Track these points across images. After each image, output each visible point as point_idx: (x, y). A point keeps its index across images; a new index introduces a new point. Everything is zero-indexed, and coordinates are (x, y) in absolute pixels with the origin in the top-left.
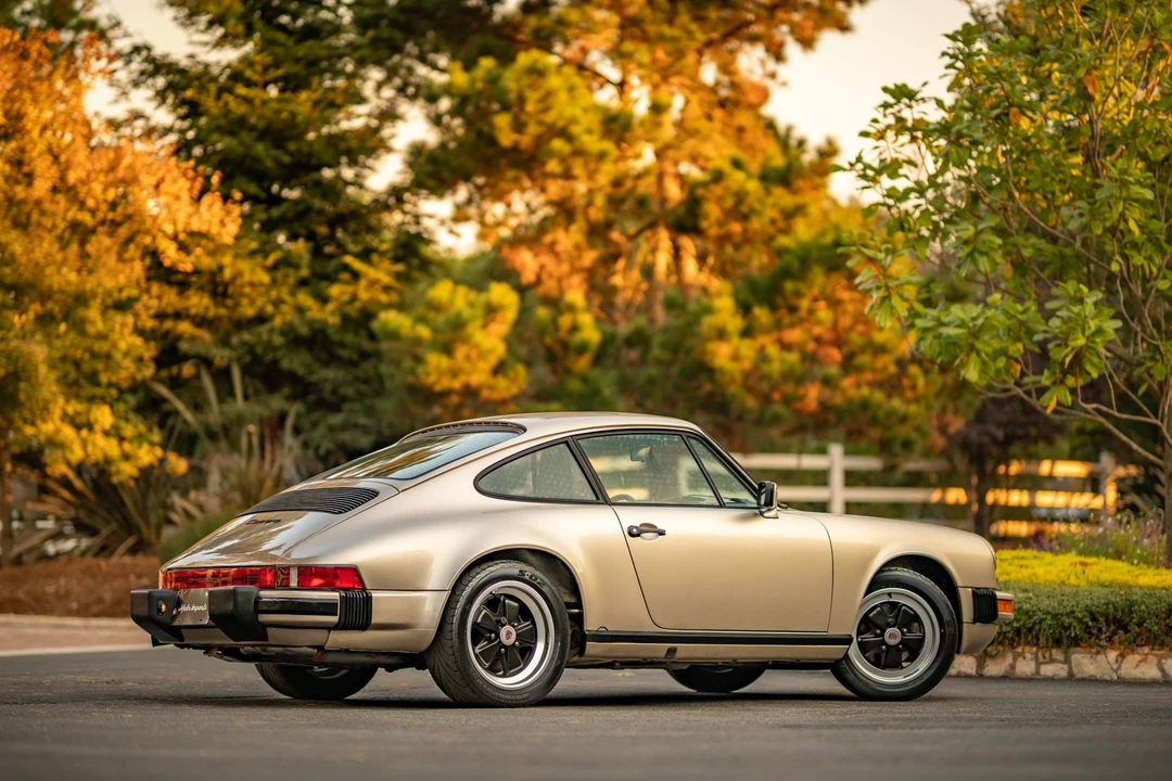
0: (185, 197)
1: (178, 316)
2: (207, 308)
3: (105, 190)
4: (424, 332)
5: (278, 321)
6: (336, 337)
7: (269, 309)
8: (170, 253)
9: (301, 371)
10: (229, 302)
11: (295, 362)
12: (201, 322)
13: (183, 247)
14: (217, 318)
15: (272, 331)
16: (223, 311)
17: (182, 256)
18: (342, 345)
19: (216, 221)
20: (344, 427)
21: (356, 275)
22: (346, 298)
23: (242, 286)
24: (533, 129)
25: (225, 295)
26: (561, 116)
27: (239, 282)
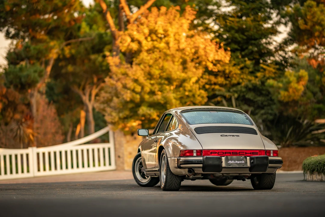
0: (214, 50)
1: (215, 84)
2: (223, 82)
3: (191, 49)
4: (281, 85)
5: (243, 84)
6: (261, 88)
7: (241, 81)
8: (211, 66)
9: (252, 98)
10: (229, 79)
11: (250, 96)
12: (221, 85)
13: (215, 65)
14: (226, 84)
15: (241, 87)
16: (227, 82)
17: (214, 67)
18: (263, 90)
19: (223, 56)
20: (265, 114)
21: (265, 70)
22: (262, 76)
23: (233, 75)
24: (310, 24)
25: (228, 77)
26: (318, 19)
27: (232, 73)
